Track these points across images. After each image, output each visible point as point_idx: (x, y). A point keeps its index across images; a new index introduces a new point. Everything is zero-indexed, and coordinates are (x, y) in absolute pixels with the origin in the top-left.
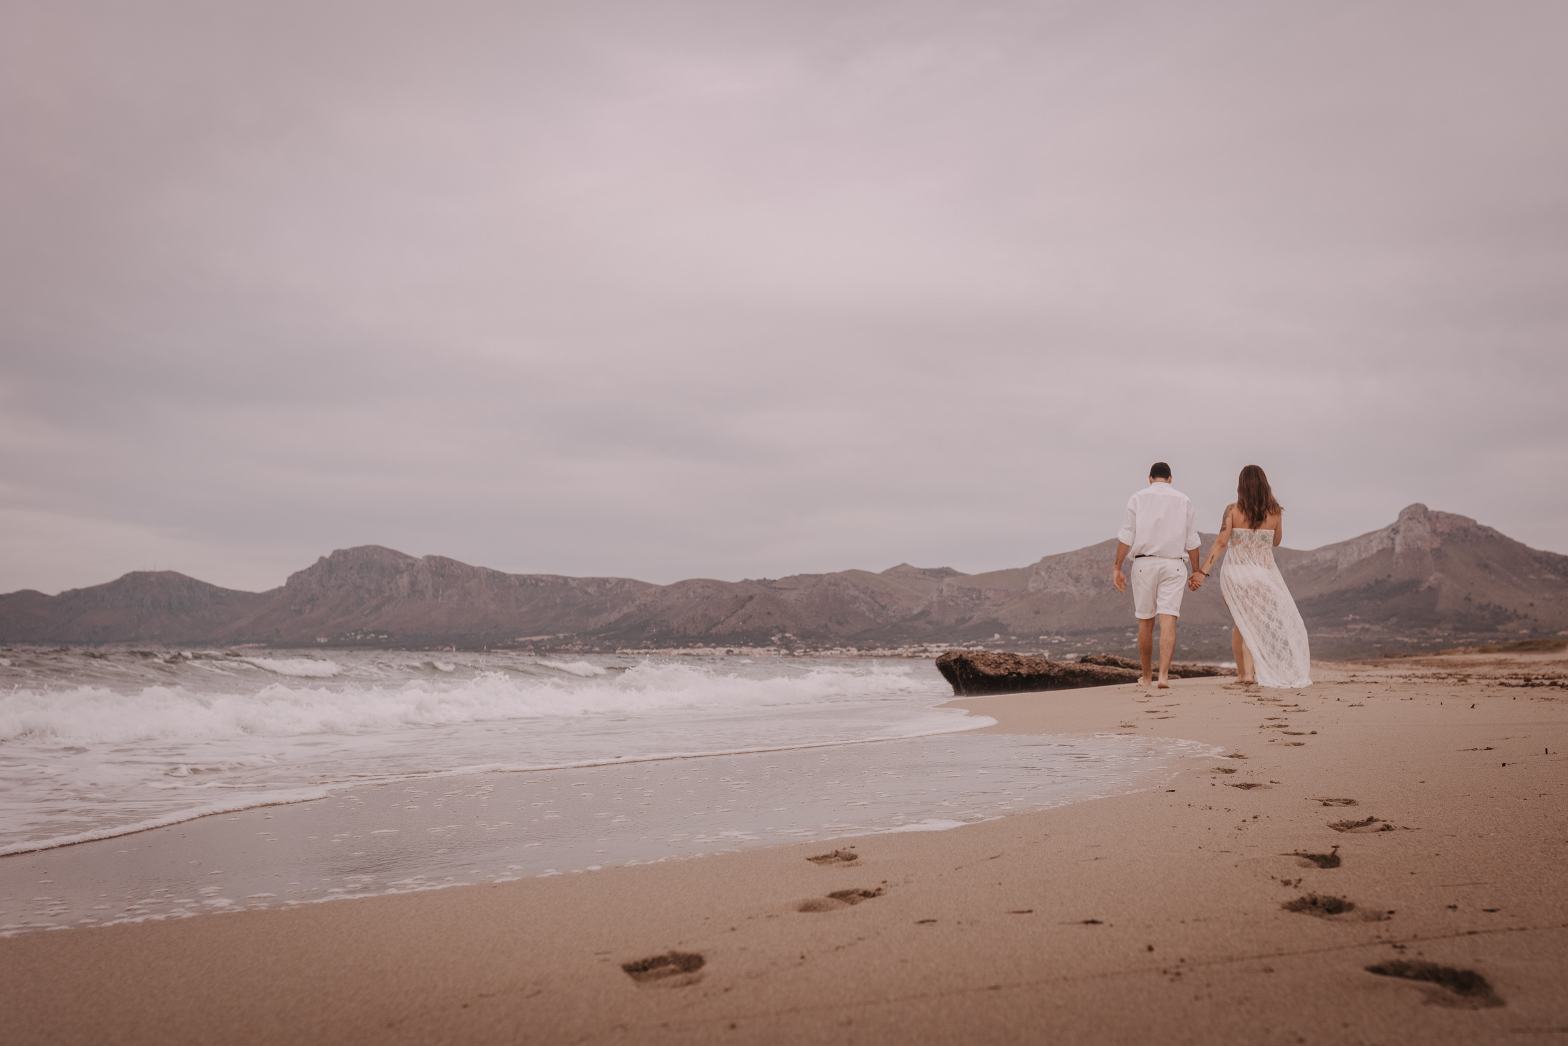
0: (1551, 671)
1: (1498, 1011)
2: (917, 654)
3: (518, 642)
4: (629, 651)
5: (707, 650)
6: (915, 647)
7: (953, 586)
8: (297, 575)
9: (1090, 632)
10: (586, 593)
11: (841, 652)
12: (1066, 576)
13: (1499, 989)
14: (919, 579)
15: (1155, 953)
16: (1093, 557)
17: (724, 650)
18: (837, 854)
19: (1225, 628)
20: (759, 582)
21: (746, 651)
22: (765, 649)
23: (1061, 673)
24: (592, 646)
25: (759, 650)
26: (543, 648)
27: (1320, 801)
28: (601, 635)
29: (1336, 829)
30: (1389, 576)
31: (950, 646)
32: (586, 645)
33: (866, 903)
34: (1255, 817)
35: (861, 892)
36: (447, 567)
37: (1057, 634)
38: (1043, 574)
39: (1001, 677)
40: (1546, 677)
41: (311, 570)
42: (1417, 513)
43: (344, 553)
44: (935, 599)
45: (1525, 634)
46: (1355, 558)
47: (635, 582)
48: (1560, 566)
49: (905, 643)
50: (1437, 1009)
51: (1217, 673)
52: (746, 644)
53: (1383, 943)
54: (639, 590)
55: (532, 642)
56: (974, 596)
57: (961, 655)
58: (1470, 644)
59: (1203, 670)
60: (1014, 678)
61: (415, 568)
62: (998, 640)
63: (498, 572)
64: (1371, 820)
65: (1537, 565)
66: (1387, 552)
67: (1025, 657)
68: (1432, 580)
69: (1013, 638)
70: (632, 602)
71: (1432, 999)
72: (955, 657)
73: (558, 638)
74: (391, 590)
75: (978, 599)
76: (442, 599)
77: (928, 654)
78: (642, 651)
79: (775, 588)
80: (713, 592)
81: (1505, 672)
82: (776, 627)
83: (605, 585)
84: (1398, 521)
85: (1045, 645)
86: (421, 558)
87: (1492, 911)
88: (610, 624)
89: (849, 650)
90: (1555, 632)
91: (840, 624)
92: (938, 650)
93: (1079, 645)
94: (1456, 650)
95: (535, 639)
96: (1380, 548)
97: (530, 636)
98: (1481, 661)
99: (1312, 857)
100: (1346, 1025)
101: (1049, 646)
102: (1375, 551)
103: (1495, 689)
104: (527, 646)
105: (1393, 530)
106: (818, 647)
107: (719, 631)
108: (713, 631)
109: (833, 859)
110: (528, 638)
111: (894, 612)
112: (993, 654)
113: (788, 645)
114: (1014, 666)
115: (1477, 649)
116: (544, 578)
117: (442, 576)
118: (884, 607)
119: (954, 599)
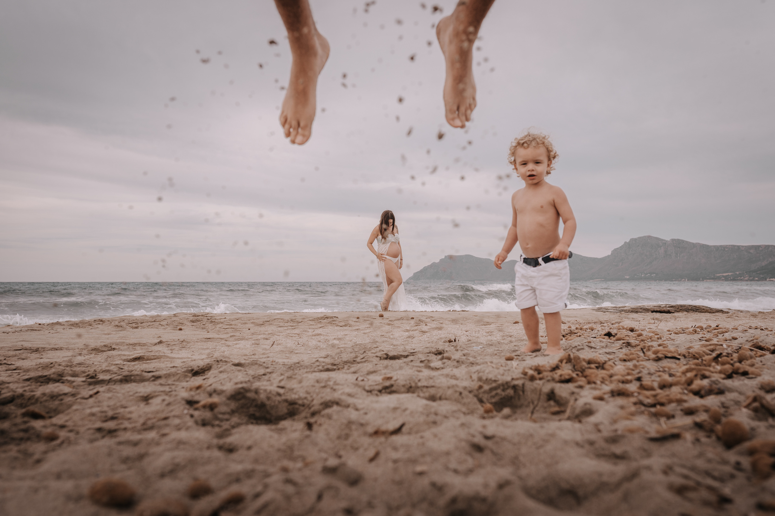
8: (615, 250)
24: (754, 277)
28: (758, 272)
32: (751, 277)
41: (621, 247)
43: (635, 240)
55: (723, 276)
63: (705, 245)
74: (656, 254)
95: (725, 274)
97: (722, 273)
104: (721, 278)
110: (721, 275)
116: (728, 247)
117: (679, 248)
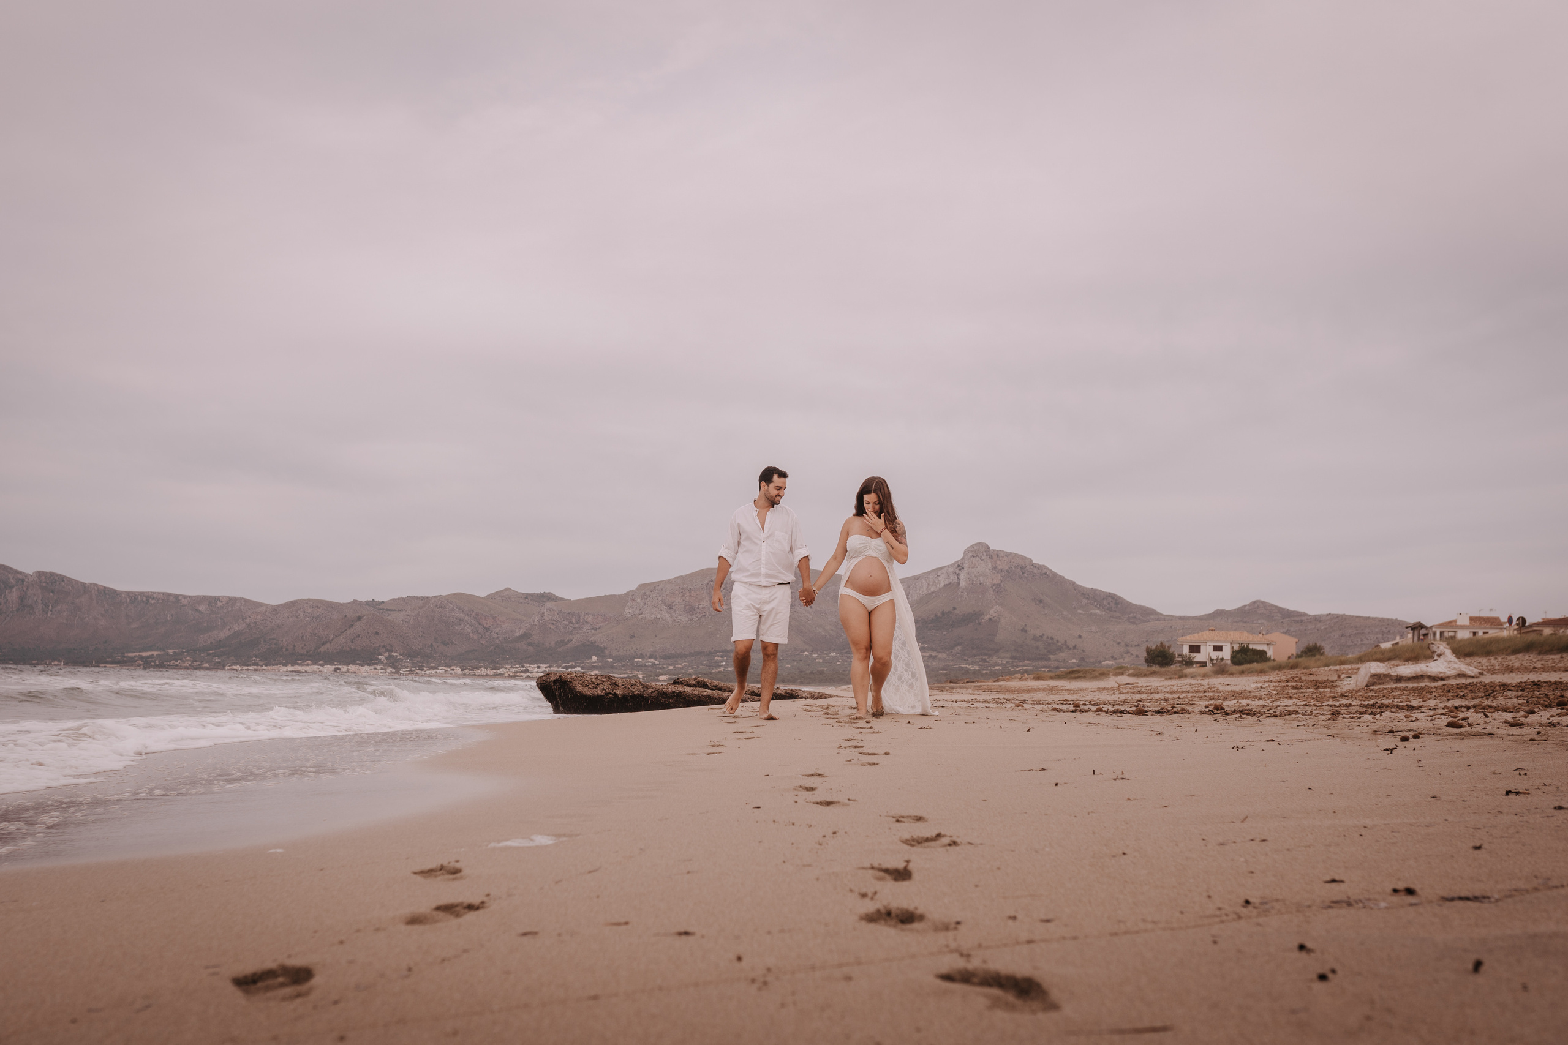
0: (1097, 697)
1: (1054, 1015)
2: (518, 674)
3: (127, 657)
4: (238, 667)
5: (315, 668)
6: (516, 667)
7: (554, 610)
9: (682, 656)
10: (197, 610)
11: (446, 671)
12: (660, 602)
13: (1055, 994)
14: (522, 603)
15: (744, 963)
16: (685, 586)
17: (332, 668)
18: (442, 868)
19: (806, 653)
20: (368, 603)
21: (353, 669)
22: (372, 667)
23: (654, 695)
25: (367, 668)
26: (153, 664)
27: (893, 817)
29: (908, 844)
30: (955, 609)
31: (550, 667)
33: (471, 916)
34: (834, 833)
35: (465, 905)
36: (58, 583)
37: (650, 658)
38: (639, 600)
39: (598, 697)
40: (1092, 703)
42: (979, 551)
44: (536, 623)
45: (1074, 663)
46: (924, 591)
47: (246, 601)
48: (1105, 602)
49: (507, 663)
50: (1000, 1015)
51: (798, 696)
52: (354, 663)
53: (951, 951)
54: (249, 609)
56: (574, 620)
57: (560, 676)
58: (1026, 671)
59: (786, 692)
60: (610, 698)
61: (25, 583)
62: (595, 662)
64: (939, 836)
65: (1085, 601)
66: (952, 587)
67: (621, 678)
68: (992, 612)
69: (609, 660)
70: (243, 620)
71: (995, 1004)
72: (555, 678)
73: (168, 654)
75: (577, 623)
76: (51, 615)
77: (528, 674)
78: (251, 668)
79: (383, 609)
80: (323, 612)
81: (1057, 698)
82: (383, 647)
83: (216, 604)
84: (963, 558)
85: (639, 667)
86: (32, 574)
87: (1048, 921)
88: (220, 641)
89: (453, 670)
90: (1100, 662)
91: (446, 644)
92: (539, 670)
93: (671, 667)
94: (1013, 677)
96: (947, 583)
98: (1036, 687)
99: (886, 871)
100: (918, 1030)
101: (643, 669)
102: (942, 585)
103: (1048, 714)
105: (959, 566)
106: (424, 666)
107: (328, 649)
108: (322, 649)
109: (439, 873)
111: (497, 633)
112: (591, 675)
113: (394, 665)
114: (610, 687)
115: (1032, 676)
118: (487, 629)
119: (555, 623)
